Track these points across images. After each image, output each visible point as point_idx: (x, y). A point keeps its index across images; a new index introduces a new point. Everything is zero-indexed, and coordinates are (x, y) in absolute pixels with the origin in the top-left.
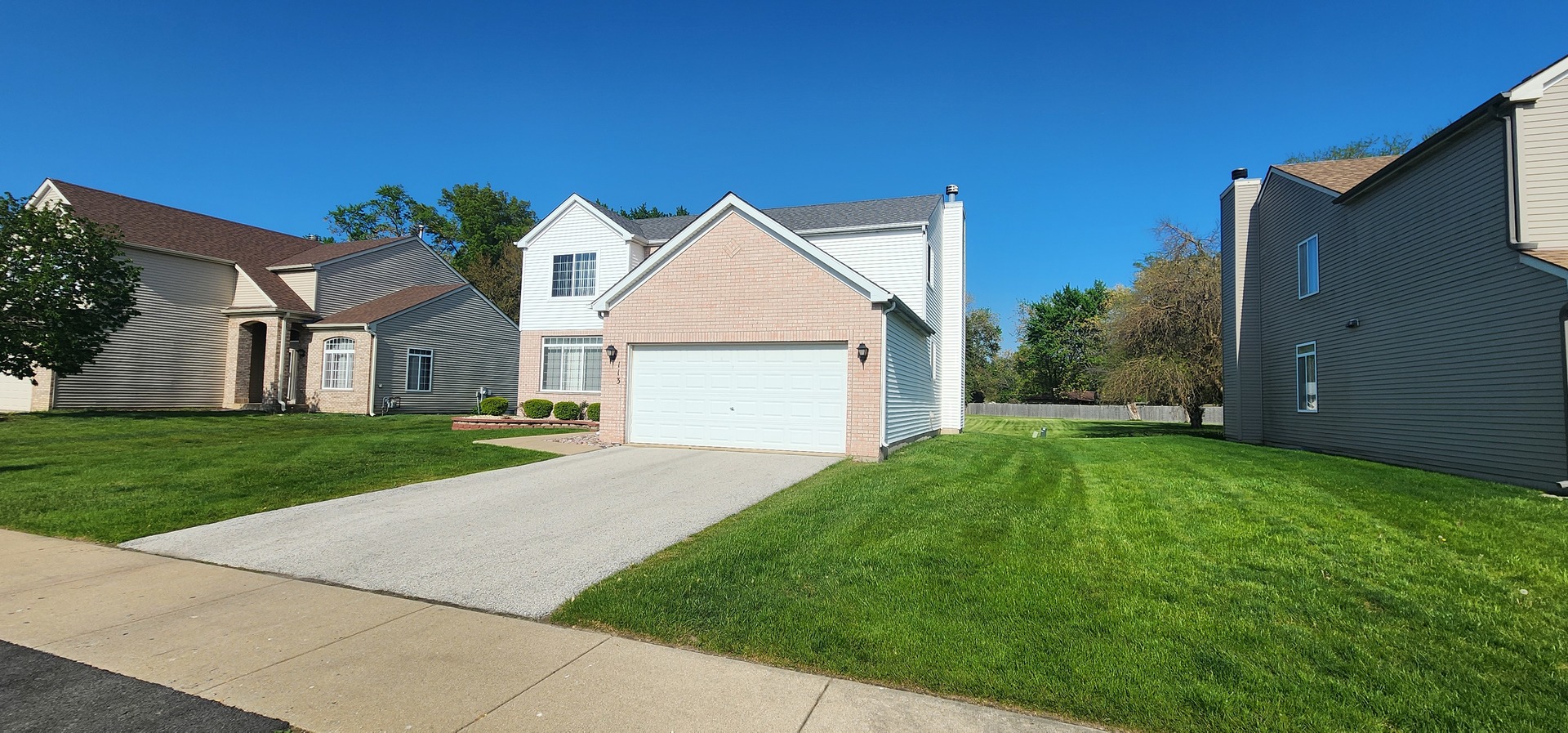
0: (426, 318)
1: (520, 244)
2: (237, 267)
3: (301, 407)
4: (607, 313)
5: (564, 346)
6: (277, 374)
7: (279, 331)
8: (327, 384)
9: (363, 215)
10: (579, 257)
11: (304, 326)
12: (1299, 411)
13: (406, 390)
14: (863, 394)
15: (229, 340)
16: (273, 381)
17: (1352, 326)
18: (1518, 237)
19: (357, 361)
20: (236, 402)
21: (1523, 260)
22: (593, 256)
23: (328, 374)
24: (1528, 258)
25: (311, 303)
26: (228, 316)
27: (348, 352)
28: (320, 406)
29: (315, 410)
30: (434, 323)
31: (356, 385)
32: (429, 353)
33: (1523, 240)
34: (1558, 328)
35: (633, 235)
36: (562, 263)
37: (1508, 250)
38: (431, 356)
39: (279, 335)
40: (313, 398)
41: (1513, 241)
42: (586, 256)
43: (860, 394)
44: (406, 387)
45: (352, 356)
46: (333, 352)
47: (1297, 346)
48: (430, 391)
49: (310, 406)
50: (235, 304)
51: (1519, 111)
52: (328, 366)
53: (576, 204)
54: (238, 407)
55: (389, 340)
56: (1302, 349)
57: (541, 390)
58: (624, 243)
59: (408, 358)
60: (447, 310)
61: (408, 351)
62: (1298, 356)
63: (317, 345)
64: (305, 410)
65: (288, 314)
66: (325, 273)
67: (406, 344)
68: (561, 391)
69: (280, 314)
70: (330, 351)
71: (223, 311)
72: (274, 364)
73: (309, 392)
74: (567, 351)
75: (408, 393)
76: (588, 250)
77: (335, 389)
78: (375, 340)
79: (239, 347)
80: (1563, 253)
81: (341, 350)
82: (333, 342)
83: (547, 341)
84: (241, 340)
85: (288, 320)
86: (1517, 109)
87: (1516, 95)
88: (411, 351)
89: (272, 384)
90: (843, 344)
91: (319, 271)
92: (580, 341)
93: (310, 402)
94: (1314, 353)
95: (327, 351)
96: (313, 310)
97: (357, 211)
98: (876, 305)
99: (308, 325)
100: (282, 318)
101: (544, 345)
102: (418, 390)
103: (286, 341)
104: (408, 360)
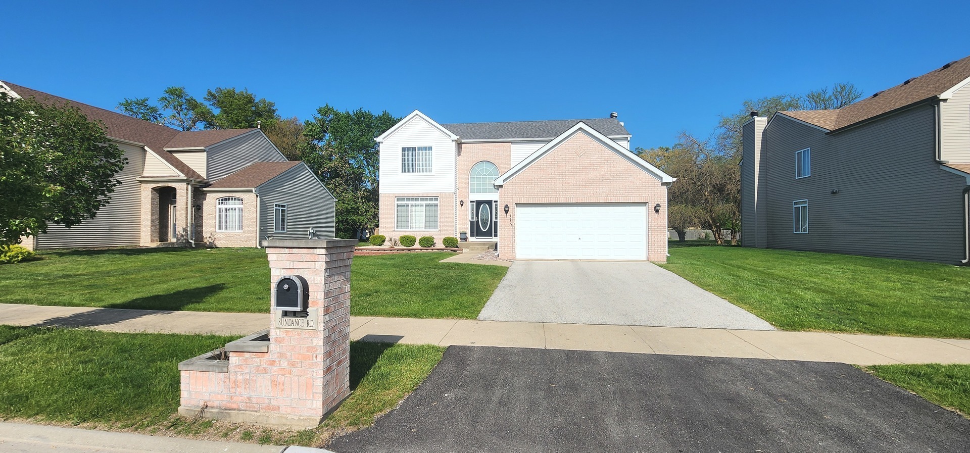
0: (282, 184)
1: (378, 140)
2: (146, 148)
3: (200, 244)
4: (501, 186)
5: (410, 203)
6: (187, 223)
7: (187, 193)
8: (220, 228)
9: (147, 106)
10: (420, 149)
11: (200, 189)
12: (794, 233)
13: (274, 231)
14: (657, 230)
15: (142, 199)
16: (185, 227)
17: (833, 193)
18: (939, 157)
19: (245, 213)
20: (152, 241)
21: (942, 167)
22: (430, 148)
23: (220, 222)
24: (946, 167)
25: (203, 174)
26: (141, 182)
27: (237, 206)
28: (215, 242)
29: (212, 246)
30: (286, 188)
31: (245, 229)
32: (284, 206)
33: (942, 159)
34: (961, 197)
35: (458, 137)
36: (408, 151)
37: (934, 163)
38: (286, 208)
39: (187, 195)
40: (210, 237)
41: (937, 159)
42: (425, 148)
43: (656, 230)
44: (274, 229)
45: (241, 210)
46: (223, 206)
47: (794, 201)
48: (286, 231)
49: (208, 243)
50: (145, 174)
51: (941, 103)
52: (220, 216)
53: (417, 116)
54: (154, 245)
55: (265, 198)
56: (796, 204)
57: (396, 230)
58: (451, 141)
59: (274, 210)
60: (293, 178)
61: (275, 205)
62: (794, 206)
63: (210, 203)
64: (205, 246)
65: (193, 181)
66: (211, 153)
67: (274, 201)
68: (410, 230)
69: (188, 182)
70: (221, 206)
71: (137, 179)
72: (185, 215)
73: (206, 234)
74: (413, 206)
75: (275, 233)
76: (427, 145)
77: (226, 231)
78: (258, 198)
79: (152, 204)
80: (967, 166)
81: (230, 205)
82: (223, 200)
83: (398, 200)
84: (152, 199)
85: (192, 185)
86: (941, 102)
87: (942, 96)
88: (276, 205)
89: (183, 229)
90: (645, 204)
91: (207, 152)
92: (422, 200)
93: (207, 240)
94: (807, 205)
95: (218, 206)
96: (205, 178)
97: (142, 103)
98: (663, 184)
99: (204, 189)
100: (188, 184)
101: (396, 202)
102: (280, 231)
103: (192, 200)
104: (274, 212)
